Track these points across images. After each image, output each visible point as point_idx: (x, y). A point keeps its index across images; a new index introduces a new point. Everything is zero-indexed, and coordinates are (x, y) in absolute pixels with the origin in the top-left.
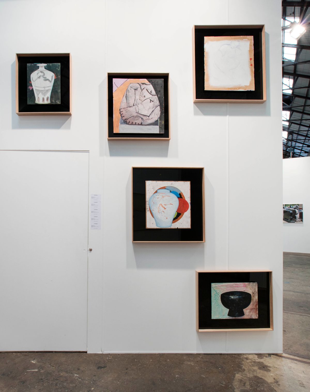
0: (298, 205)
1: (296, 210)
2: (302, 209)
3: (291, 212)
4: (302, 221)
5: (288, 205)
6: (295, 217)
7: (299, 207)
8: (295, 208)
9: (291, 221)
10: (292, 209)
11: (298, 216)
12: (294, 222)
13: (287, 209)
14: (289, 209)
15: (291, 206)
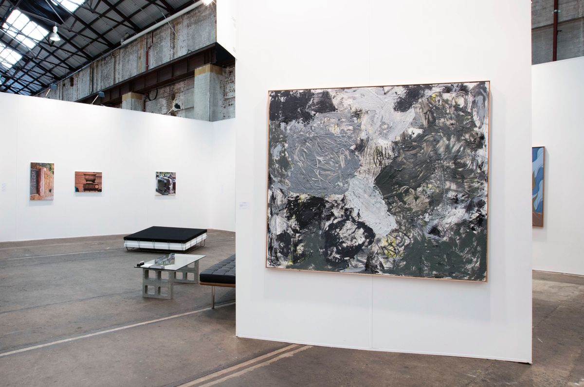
0: (172, 173)
1: (170, 179)
2: (175, 178)
3: (165, 181)
4: (175, 193)
5: (163, 173)
6: (169, 188)
7: (172, 176)
8: (169, 178)
9: (165, 193)
10: (166, 178)
11: (171, 187)
12: (168, 195)
13: (162, 178)
14: (163, 179)
15: (166, 175)
